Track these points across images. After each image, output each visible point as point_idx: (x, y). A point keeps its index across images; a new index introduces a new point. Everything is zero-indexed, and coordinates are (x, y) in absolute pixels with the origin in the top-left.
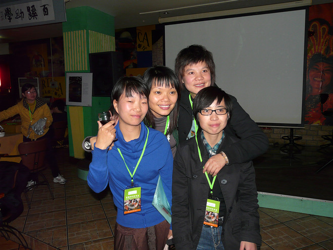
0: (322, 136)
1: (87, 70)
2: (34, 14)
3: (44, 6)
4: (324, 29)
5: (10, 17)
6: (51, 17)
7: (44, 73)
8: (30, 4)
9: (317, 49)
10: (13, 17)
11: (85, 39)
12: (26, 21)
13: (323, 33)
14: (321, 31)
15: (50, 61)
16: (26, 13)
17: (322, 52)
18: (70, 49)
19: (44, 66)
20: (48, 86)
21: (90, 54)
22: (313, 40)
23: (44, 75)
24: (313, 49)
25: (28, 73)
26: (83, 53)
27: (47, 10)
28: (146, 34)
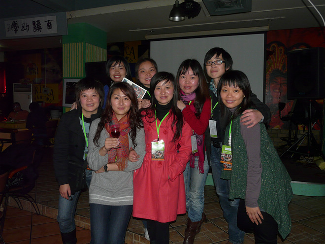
0: (281, 138)
1: (83, 76)
2: (39, 27)
3: (49, 21)
4: (281, 50)
5: (16, 29)
6: (54, 31)
7: (37, 80)
8: (36, 19)
9: (276, 65)
10: (19, 30)
11: (82, 50)
12: (31, 32)
13: (281, 53)
14: (279, 51)
15: (43, 69)
16: (31, 26)
17: (280, 68)
18: (68, 59)
19: (38, 74)
20: (40, 92)
21: (86, 63)
22: (273, 58)
23: (37, 81)
24: (273, 66)
25: (23, 79)
26: (80, 62)
27: (51, 24)
28: (133, 48)
